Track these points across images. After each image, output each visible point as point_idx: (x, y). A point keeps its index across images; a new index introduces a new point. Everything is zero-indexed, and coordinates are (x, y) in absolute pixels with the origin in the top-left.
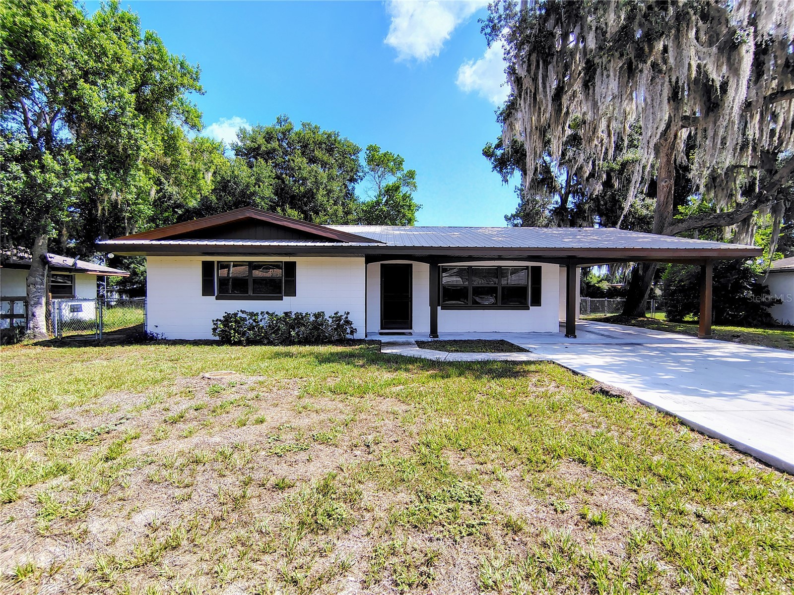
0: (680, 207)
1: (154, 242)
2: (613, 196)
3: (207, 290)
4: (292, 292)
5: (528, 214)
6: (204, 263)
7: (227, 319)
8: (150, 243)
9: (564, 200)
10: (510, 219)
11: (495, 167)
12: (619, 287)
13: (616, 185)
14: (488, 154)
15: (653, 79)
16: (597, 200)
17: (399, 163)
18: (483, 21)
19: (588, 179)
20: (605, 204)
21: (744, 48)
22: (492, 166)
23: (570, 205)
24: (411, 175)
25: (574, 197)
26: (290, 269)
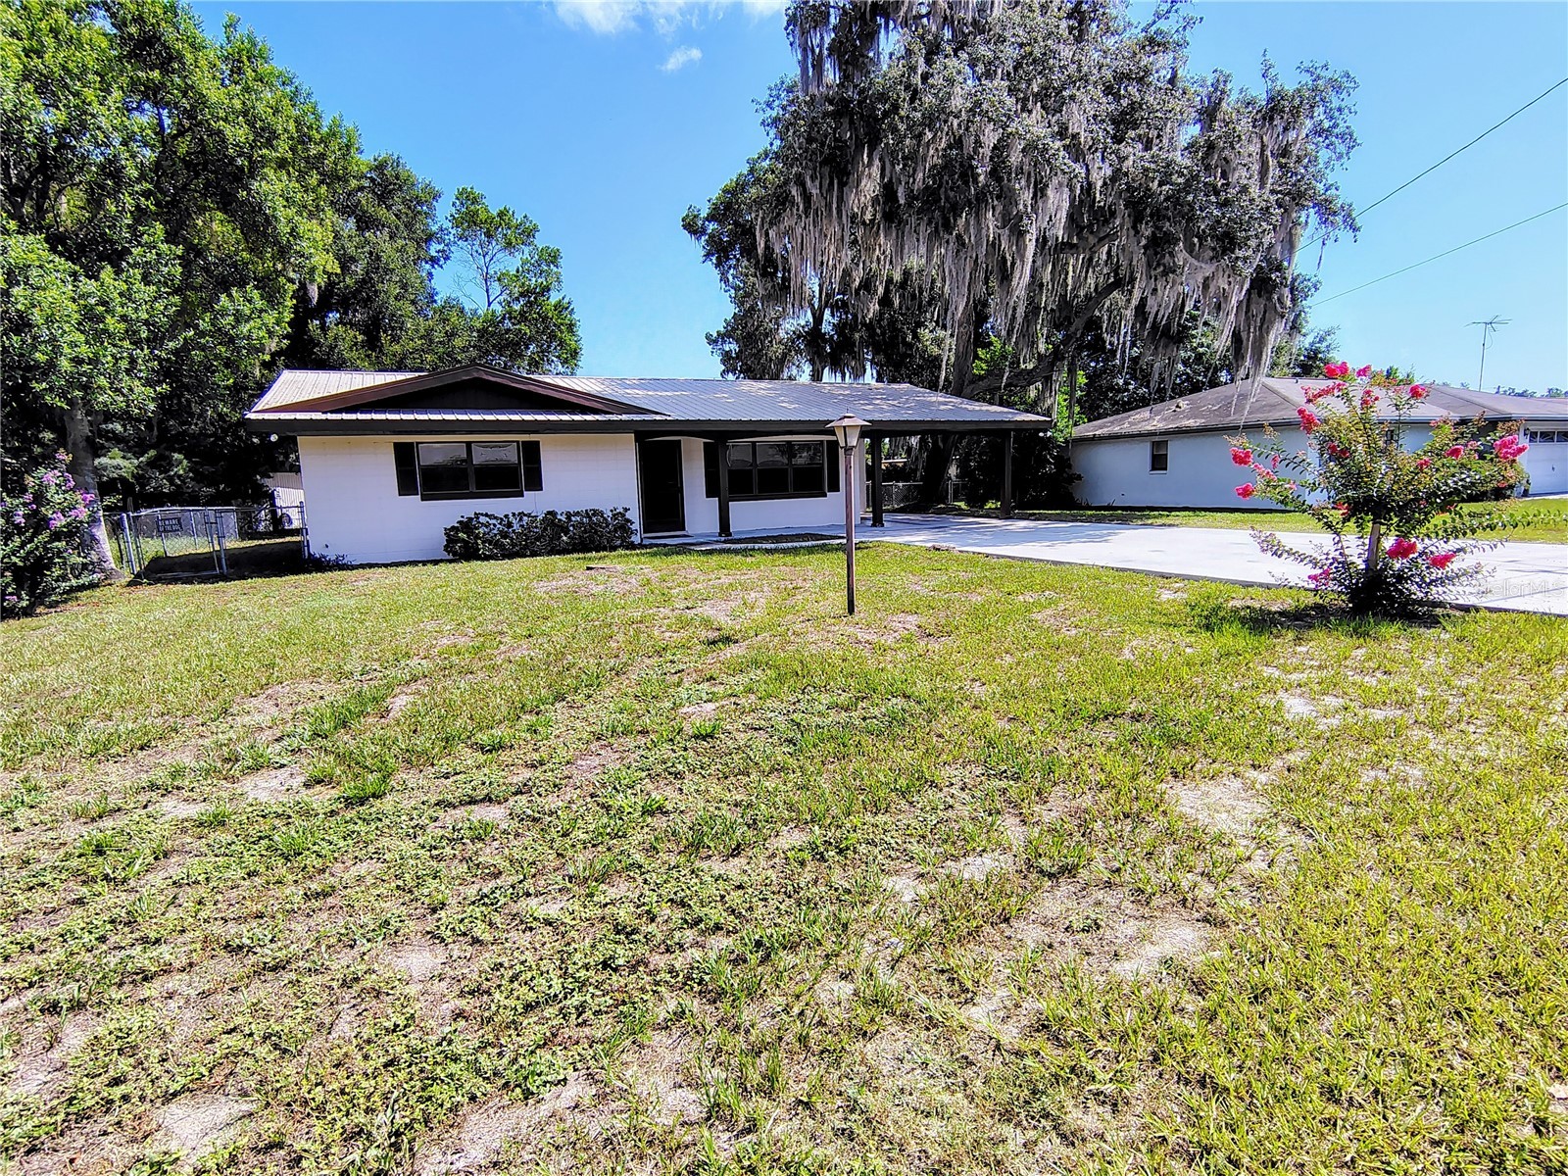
0: (980, 352)
1: (330, 416)
2: (892, 322)
3: (406, 486)
4: (535, 483)
5: (750, 336)
6: (397, 446)
7: (467, 526)
8: (323, 417)
9: (818, 319)
10: (715, 342)
11: (708, 255)
12: (900, 465)
13: (897, 302)
14: (691, 226)
15: (958, 251)
16: (870, 327)
17: (528, 233)
18: (759, 103)
19: (857, 291)
20: (883, 334)
21: (1028, 236)
22: (703, 253)
23: (826, 328)
24: (553, 258)
25: (833, 316)
26: (531, 452)
